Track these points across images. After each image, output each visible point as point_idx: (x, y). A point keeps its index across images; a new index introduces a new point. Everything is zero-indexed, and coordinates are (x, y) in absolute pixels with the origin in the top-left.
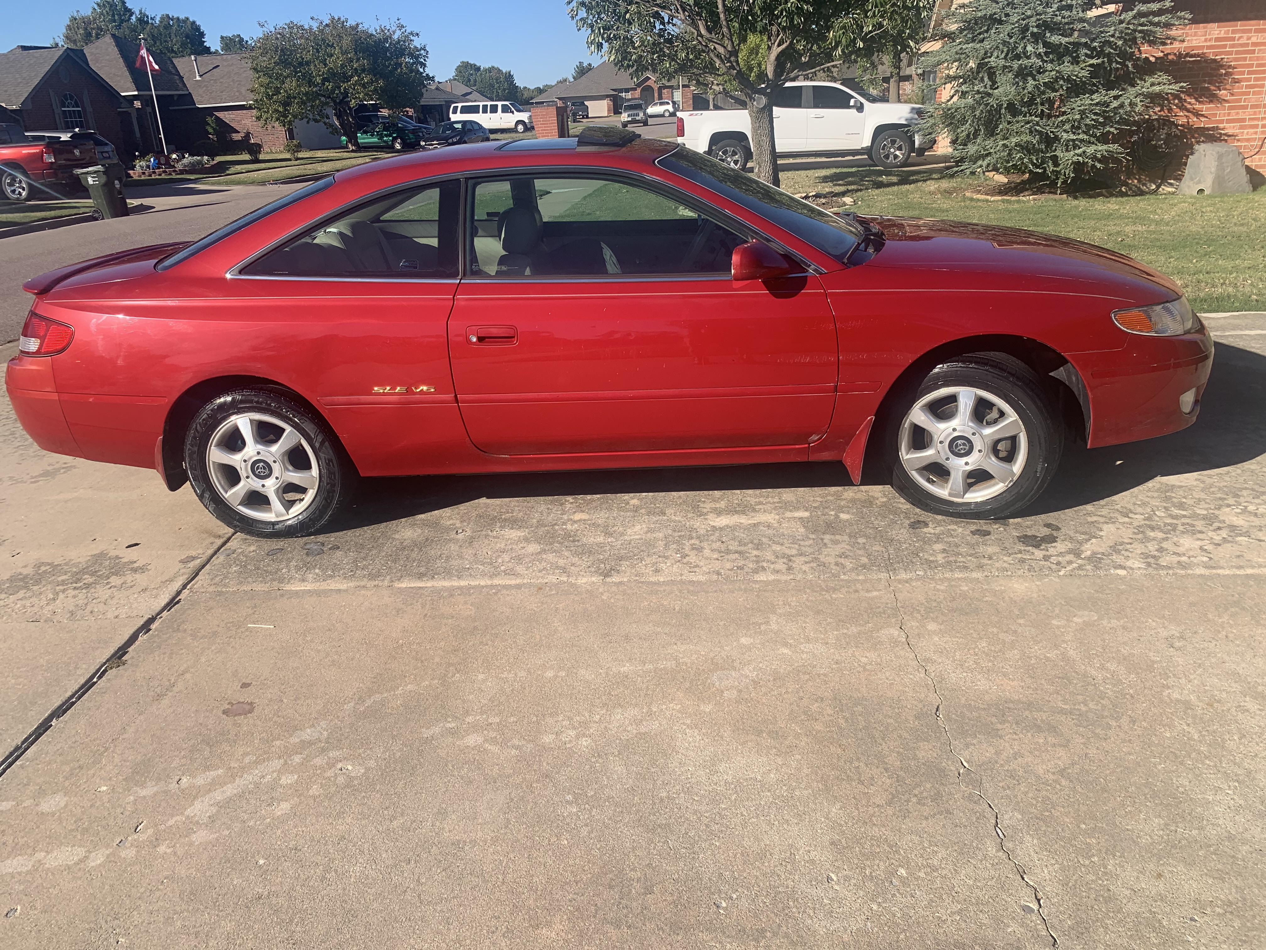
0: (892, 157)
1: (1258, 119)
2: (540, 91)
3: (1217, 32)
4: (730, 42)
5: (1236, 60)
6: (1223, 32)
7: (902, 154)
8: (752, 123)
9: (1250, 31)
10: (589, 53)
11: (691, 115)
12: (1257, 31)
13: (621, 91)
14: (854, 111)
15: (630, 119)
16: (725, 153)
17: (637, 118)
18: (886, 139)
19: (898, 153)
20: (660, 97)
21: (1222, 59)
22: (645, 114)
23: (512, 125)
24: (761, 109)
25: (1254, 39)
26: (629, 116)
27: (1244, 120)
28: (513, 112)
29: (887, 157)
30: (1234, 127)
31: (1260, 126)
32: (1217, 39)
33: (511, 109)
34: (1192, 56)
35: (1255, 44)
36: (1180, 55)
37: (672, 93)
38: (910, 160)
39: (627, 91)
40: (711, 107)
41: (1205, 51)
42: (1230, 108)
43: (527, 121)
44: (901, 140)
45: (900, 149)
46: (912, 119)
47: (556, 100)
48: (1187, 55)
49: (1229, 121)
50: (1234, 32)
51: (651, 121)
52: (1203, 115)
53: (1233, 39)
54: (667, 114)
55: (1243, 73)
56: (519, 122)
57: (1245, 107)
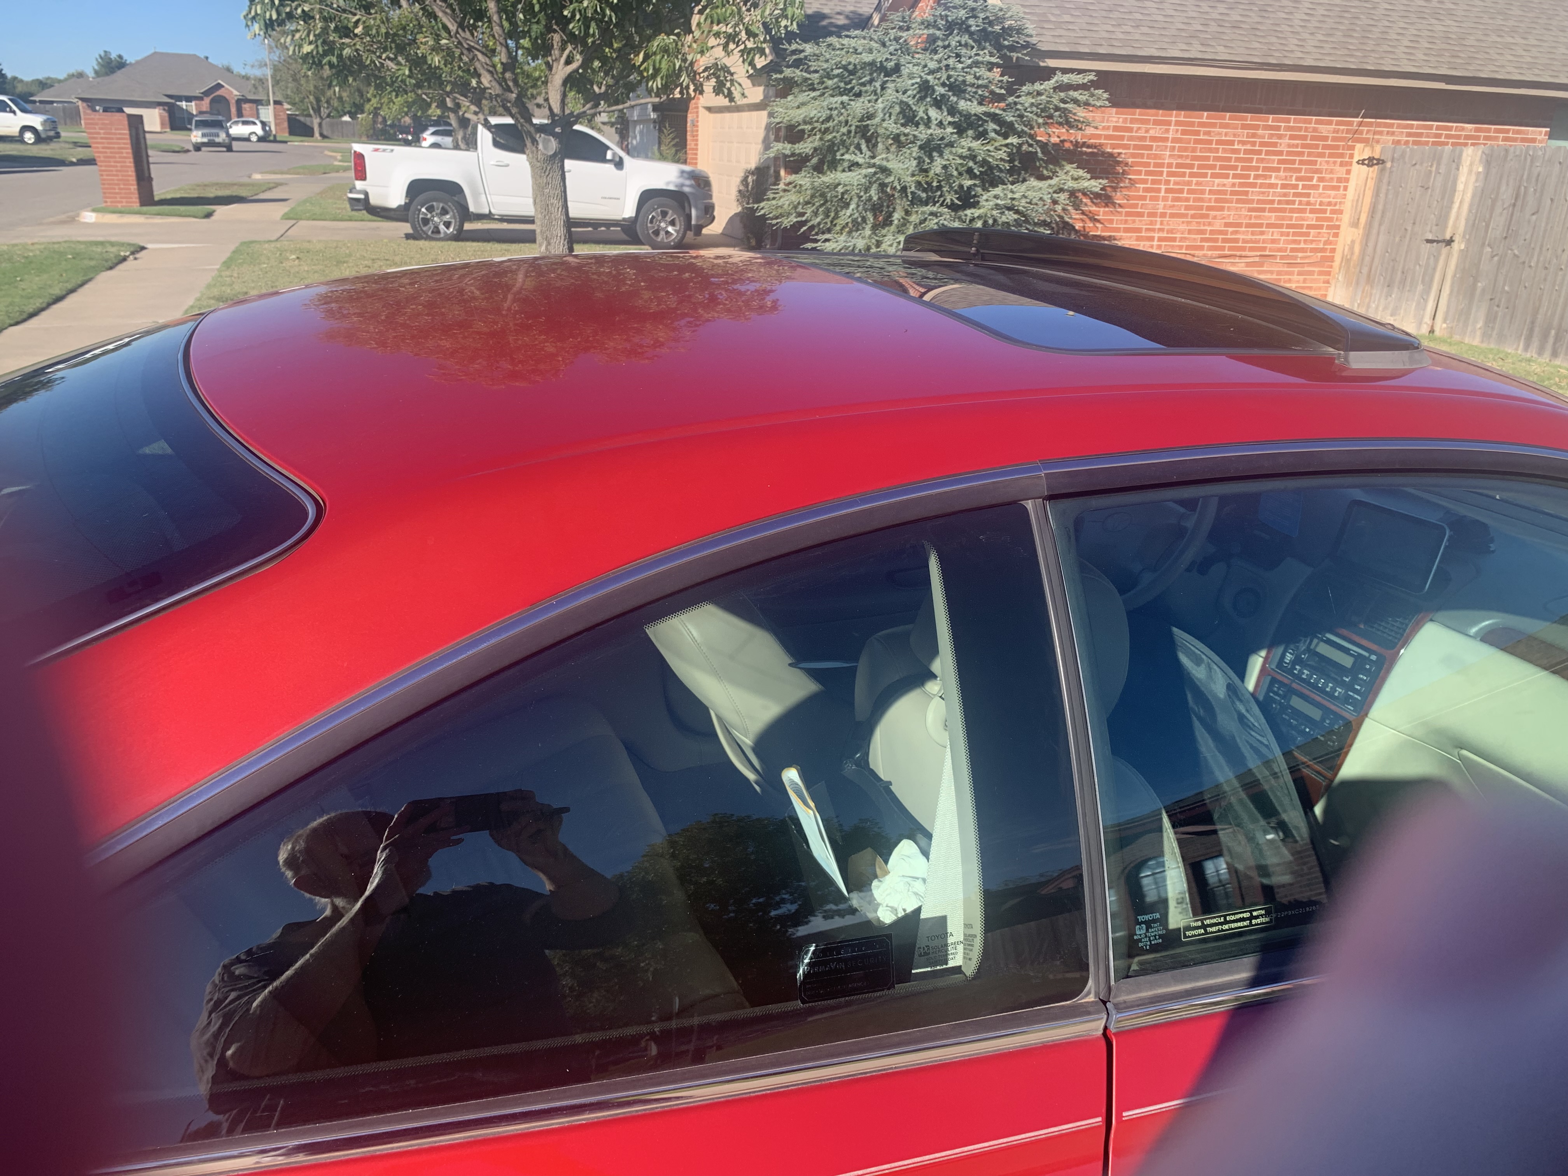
0: (662, 233)
1: (1153, 230)
2: (43, 85)
3: (1114, 119)
4: (504, 50)
5: (1133, 155)
6: (1121, 120)
7: (675, 231)
8: (533, 177)
9: (1147, 122)
10: (249, 36)
11: (376, 150)
12: (1156, 123)
13: (180, 98)
14: (610, 167)
15: (205, 140)
16: (430, 209)
17: (217, 140)
18: (654, 210)
19: (670, 229)
20: (240, 114)
21: (1119, 154)
22: (228, 135)
23: (15, 131)
24: (551, 156)
25: (1152, 133)
26: (203, 135)
27: (1139, 230)
28: (14, 112)
29: (657, 233)
30: (1131, 237)
31: (1156, 239)
32: (1116, 128)
33: (10, 108)
34: (1089, 147)
35: (1153, 139)
36: (1077, 144)
37: (257, 110)
38: (686, 240)
39: (189, 99)
40: (317, 134)
41: (1102, 141)
42: (1128, 214)
43: (39, 128)
44: (674, 212)
45: (672, 223)
46: (682, 185)
47: (76, 100)
48: (1084, 144)
49: (1127, 230)
50: (1132, 121)
51: (236, 145)
52: (1098, 221)
53: (1130, 130)
54: (254, 138)
55: (1139, 173)
56: (25, 128)
57: (1140, 215)
